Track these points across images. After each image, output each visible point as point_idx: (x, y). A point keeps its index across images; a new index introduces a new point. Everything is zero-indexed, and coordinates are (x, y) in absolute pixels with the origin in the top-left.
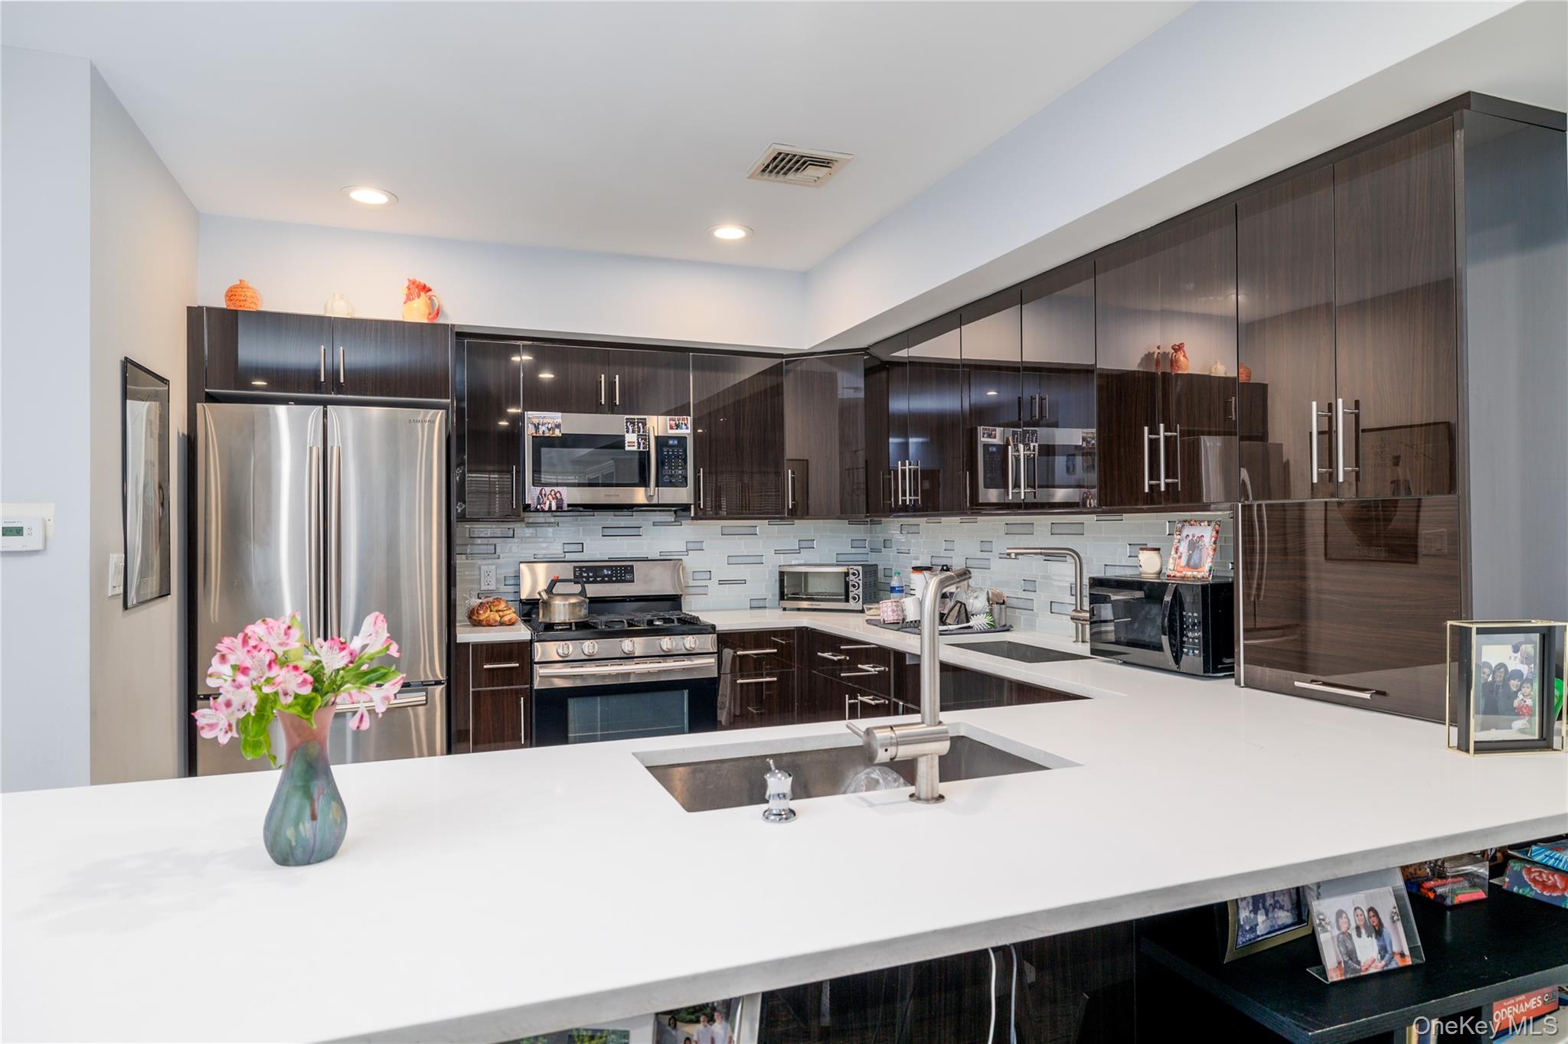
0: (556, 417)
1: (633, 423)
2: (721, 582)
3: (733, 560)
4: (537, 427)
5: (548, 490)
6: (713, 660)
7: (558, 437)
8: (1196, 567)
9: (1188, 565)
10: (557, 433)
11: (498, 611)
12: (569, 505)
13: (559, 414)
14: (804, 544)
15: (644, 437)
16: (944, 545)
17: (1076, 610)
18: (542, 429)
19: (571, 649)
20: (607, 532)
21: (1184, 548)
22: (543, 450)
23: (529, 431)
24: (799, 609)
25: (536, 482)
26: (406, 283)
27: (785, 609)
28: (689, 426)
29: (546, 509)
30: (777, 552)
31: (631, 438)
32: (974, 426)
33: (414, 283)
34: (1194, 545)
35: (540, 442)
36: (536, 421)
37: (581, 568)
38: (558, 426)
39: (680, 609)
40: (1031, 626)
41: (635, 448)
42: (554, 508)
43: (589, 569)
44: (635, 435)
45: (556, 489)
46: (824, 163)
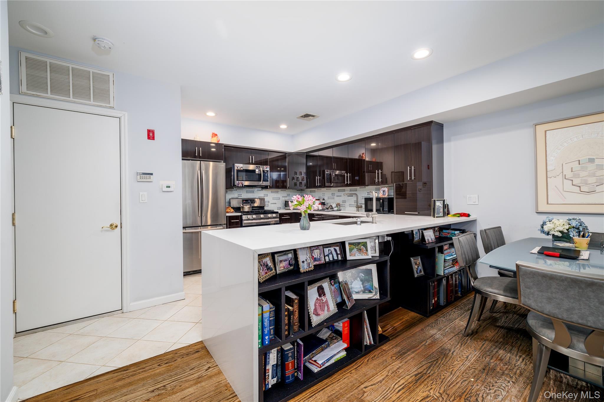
0: (241, 165)
1: (257, 167)
2: (271, 204)
3: (274, 199)
4: (237, 168)
5: (240, 182)
6: (278, 219)
7: (242, 170)
8: (384, 195)
9: (383, 195)
10: (242, 169)
11: (229, 209)
12: (244, 185)
13: (242, 165)
14: (288, 195)
15: (260, 170)
16: (322, 195)
17: (357, 205)
18: (239, 168)
19: (249, 217)
20: (247, 192)
21: (382, 192)
22: (239, 173)
23: (236, 168)
24: (288, 209)
25: (238, 180)
26: (212, 133)
27: (286, 209)
28: (269, 168)
29: (240, 186)
30: (283, 197)
31: (257, 170)
32: (324, 169)
33: (214, 133)
34: (384, 191)
35: (238, 171)
36: (237, 166)
37: (244, 200)
38: (242, 167)
39: (264, 209)
40: (345, 210)
41: (258, 173)
42: (241, 186)
43: (246, 200)
44: (258, 170)
45: (242, 182)
46: (313, 116)
